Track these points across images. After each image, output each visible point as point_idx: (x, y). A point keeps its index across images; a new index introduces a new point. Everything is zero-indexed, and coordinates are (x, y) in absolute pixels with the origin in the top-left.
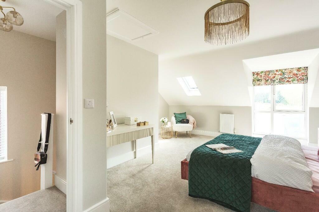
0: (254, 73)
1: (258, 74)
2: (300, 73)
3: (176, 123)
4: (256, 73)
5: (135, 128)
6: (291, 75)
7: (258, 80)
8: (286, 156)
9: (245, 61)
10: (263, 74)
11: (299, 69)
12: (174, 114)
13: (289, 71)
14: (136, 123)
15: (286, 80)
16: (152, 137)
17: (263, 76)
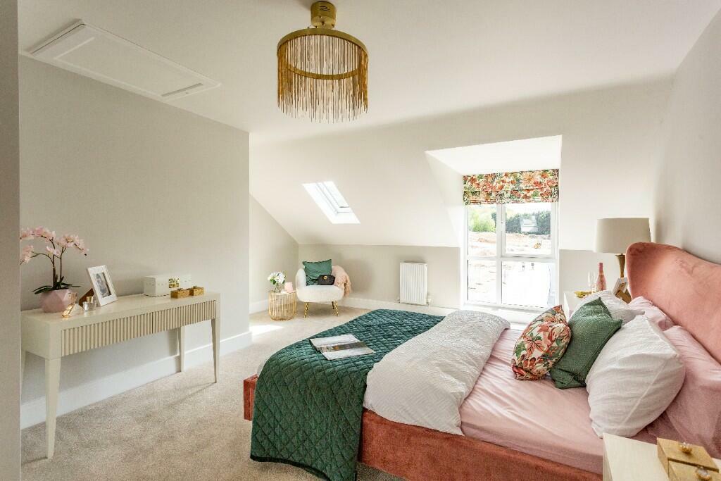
0: (465, 178)
1: (473, 180)
2: (546, 182)
3: (307, 284)
4: (469, 178)
5: (165, 303)
6: (531, 185)
7: (474, 193)
8: (434, 362)
9: (432, 154)
10: (482, 181)
11: (544, 173)
12: (304, 263)
13: (528, 177)
14: (169, 291)
15: (522, 195)
16: (213, 321)
17: (481, 184)
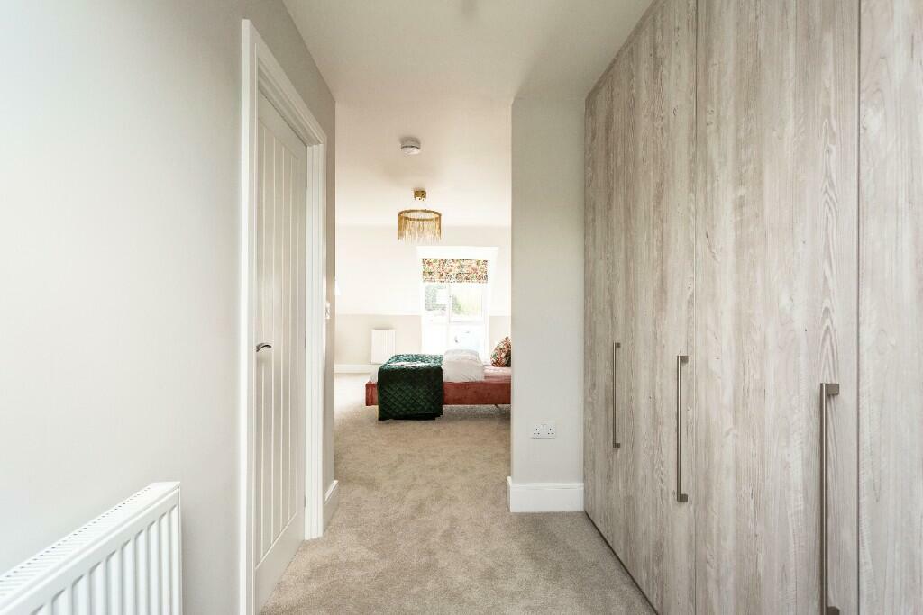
0: (424, 261)
1: (429, 263)
2: (479, 268)
4: (427, 261)
6: (470, 270)
7: (430, 273)
10: (436, 264)
11: (478, 262)
13: (468, 264)
15: (465, 277)
17: (436, 267)
